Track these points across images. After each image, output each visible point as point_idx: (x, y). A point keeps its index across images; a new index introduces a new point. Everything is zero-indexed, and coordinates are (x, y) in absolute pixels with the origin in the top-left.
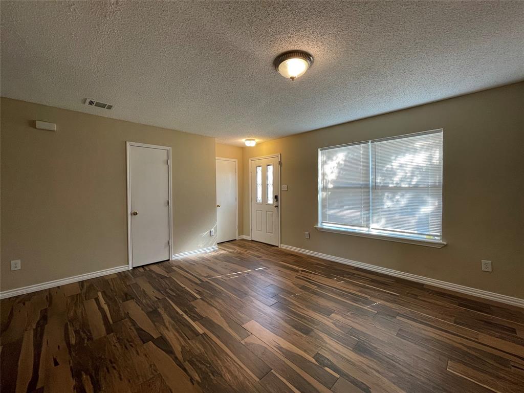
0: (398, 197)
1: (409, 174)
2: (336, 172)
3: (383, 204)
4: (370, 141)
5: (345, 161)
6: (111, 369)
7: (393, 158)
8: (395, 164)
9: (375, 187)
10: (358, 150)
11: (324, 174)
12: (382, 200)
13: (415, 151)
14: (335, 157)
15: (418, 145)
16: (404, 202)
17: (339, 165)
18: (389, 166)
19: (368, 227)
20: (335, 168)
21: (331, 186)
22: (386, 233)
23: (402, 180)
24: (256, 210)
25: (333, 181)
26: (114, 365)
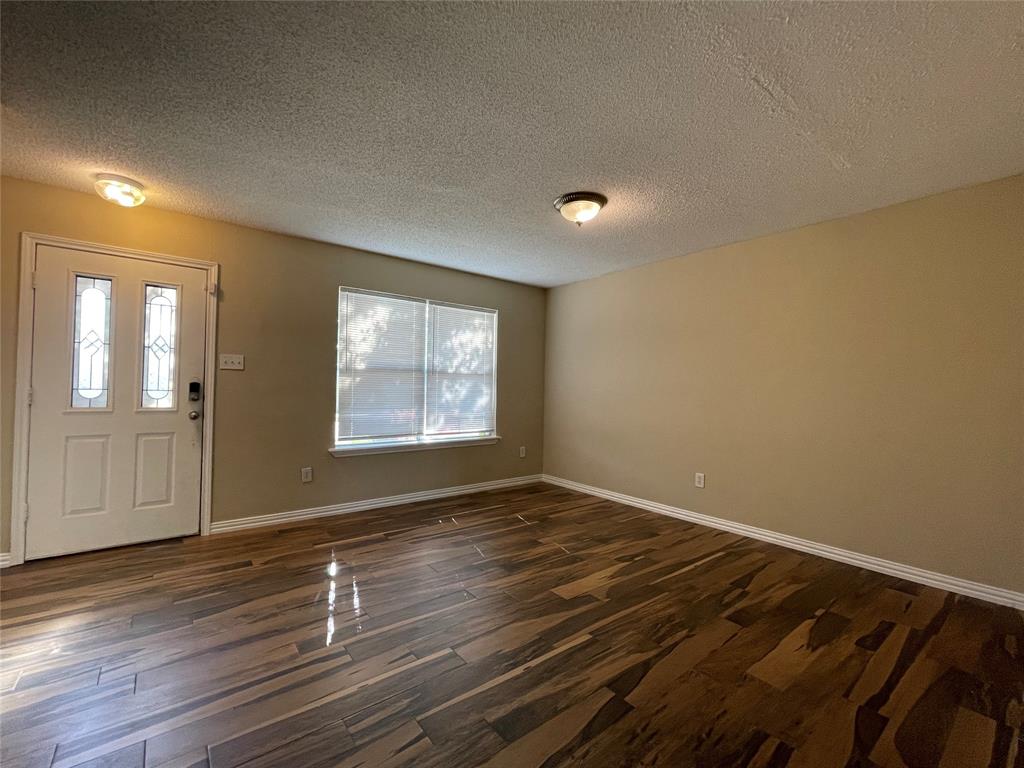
0: (457, 387)
1: (468, 357)
2: (372, 338)
3: (440, 397)
4: (428, 301)
5: (389, 323)
6: (715, 737)
7: (453, 333)
8: (456, 341)
9: (432, 372)
10: (408, 309)
11: (347, 341)
12: (440, 390)
13: (475, 329)
14: (371, 312)
15: (477, 321)
16: (463, 392)
17: (378, 328)
18: (449, 344)
19: (420, 433)
20: (371, 332)
21: (361, 366)
22: (442, 439)
23: (461, 364)
24: (67, 438)
25: (366, 357)
26: (704, 736)
